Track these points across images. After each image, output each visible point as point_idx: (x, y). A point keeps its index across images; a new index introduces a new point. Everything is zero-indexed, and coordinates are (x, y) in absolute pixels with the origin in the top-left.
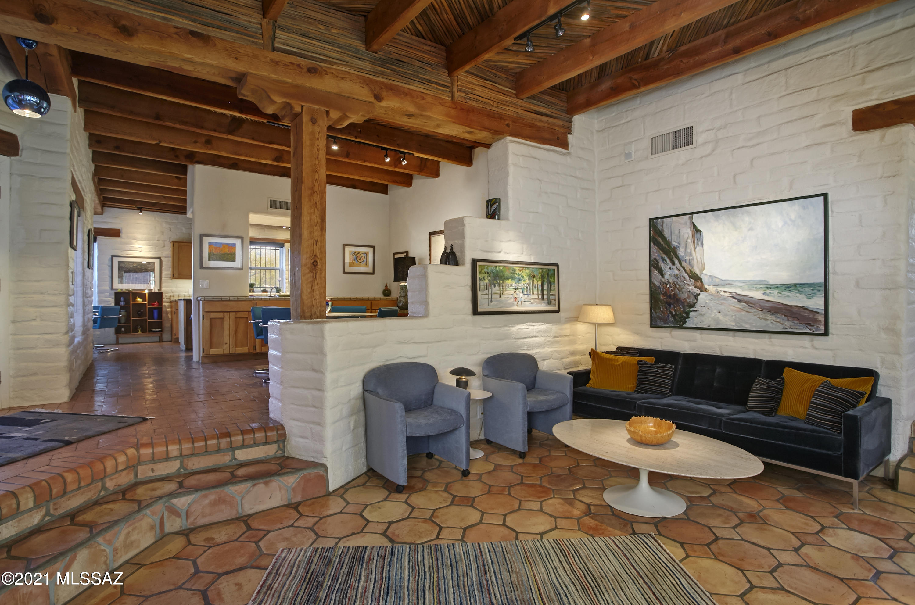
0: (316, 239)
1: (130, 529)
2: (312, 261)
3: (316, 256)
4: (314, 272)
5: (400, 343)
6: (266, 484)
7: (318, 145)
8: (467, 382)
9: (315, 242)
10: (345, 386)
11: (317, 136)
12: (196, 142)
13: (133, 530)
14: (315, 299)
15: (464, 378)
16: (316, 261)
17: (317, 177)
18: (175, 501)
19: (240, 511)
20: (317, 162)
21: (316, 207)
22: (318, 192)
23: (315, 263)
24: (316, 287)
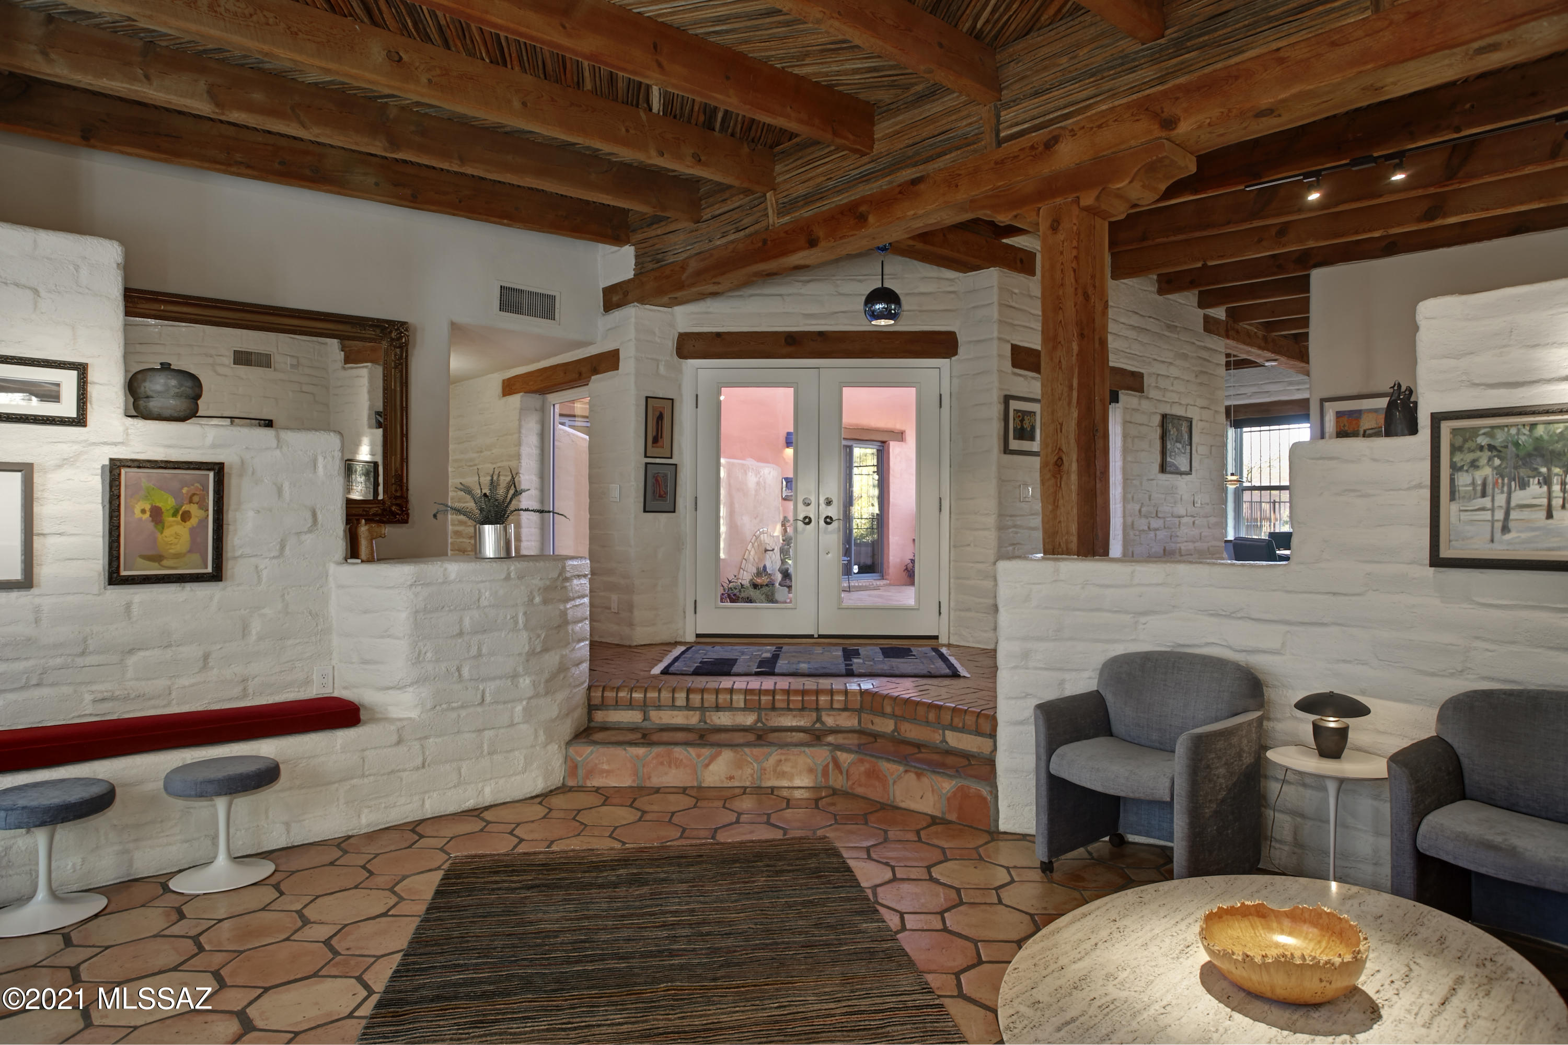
0: (1060, 421)
1: (783, 758)
2: (1056, 458)
3: (1060, 449)
4: (1058, 476)
5: (1212, 615)
6: (919, 775)
7: (1062, 264)
8: (1343, 733)
9: (1059, 427)
10: (1046, 669)
11: (1061, 249)
12: (1260, 241)
13: (786, 760)
14: (1060, 522)
15: (1332, 723)
16: (1061, 459)
17: (1061, 317)
18: (839, 753)
19: (892, 798)
20: (1061, 293)
21: (1060, 368)
22: (1063, 342)
23: (1059, 463)
24: (1061, 502)
